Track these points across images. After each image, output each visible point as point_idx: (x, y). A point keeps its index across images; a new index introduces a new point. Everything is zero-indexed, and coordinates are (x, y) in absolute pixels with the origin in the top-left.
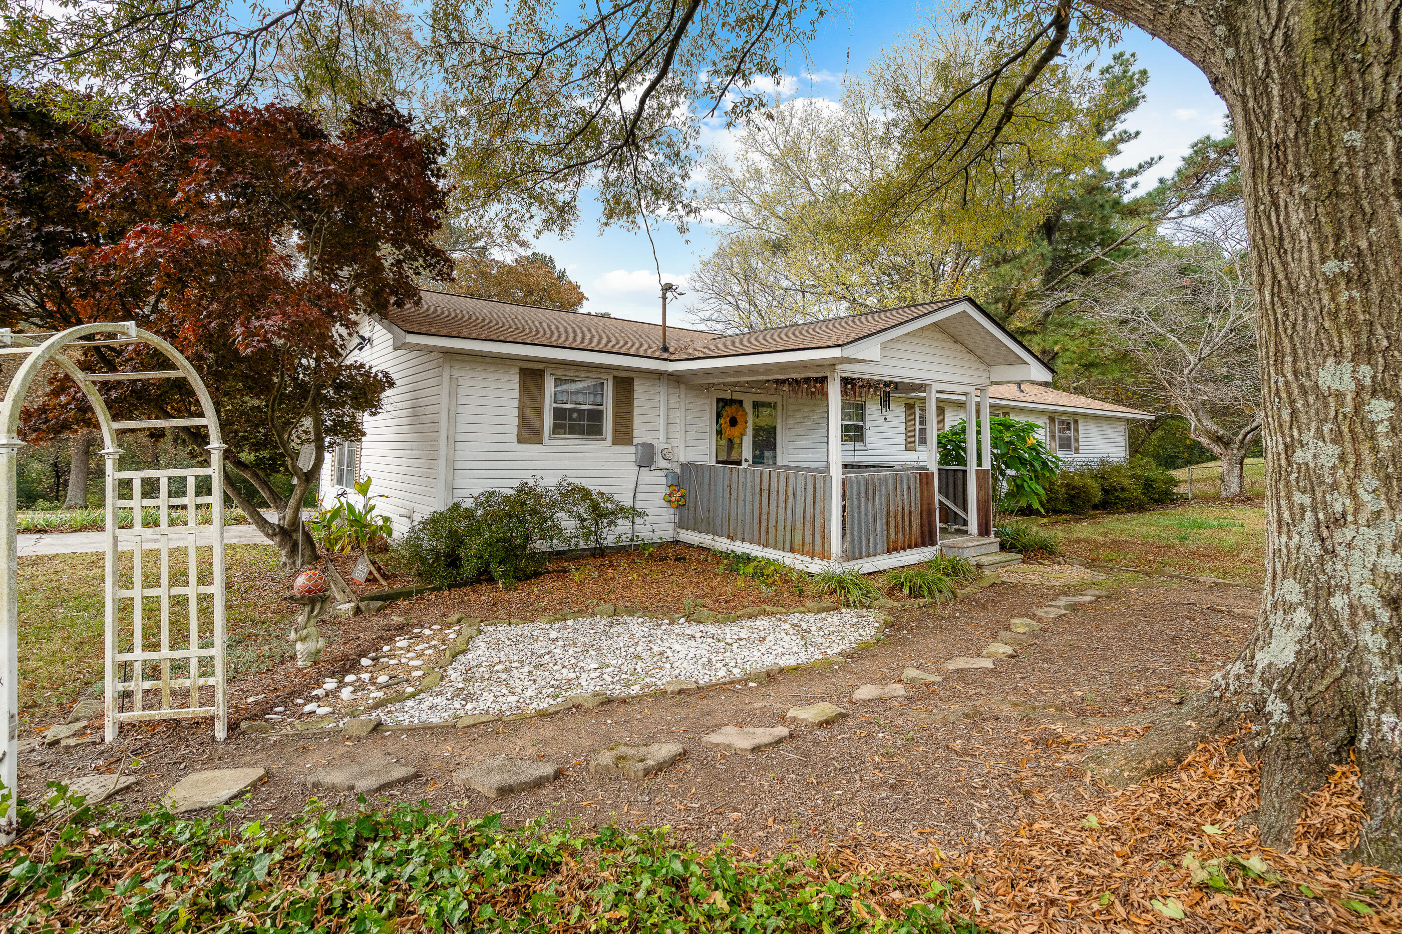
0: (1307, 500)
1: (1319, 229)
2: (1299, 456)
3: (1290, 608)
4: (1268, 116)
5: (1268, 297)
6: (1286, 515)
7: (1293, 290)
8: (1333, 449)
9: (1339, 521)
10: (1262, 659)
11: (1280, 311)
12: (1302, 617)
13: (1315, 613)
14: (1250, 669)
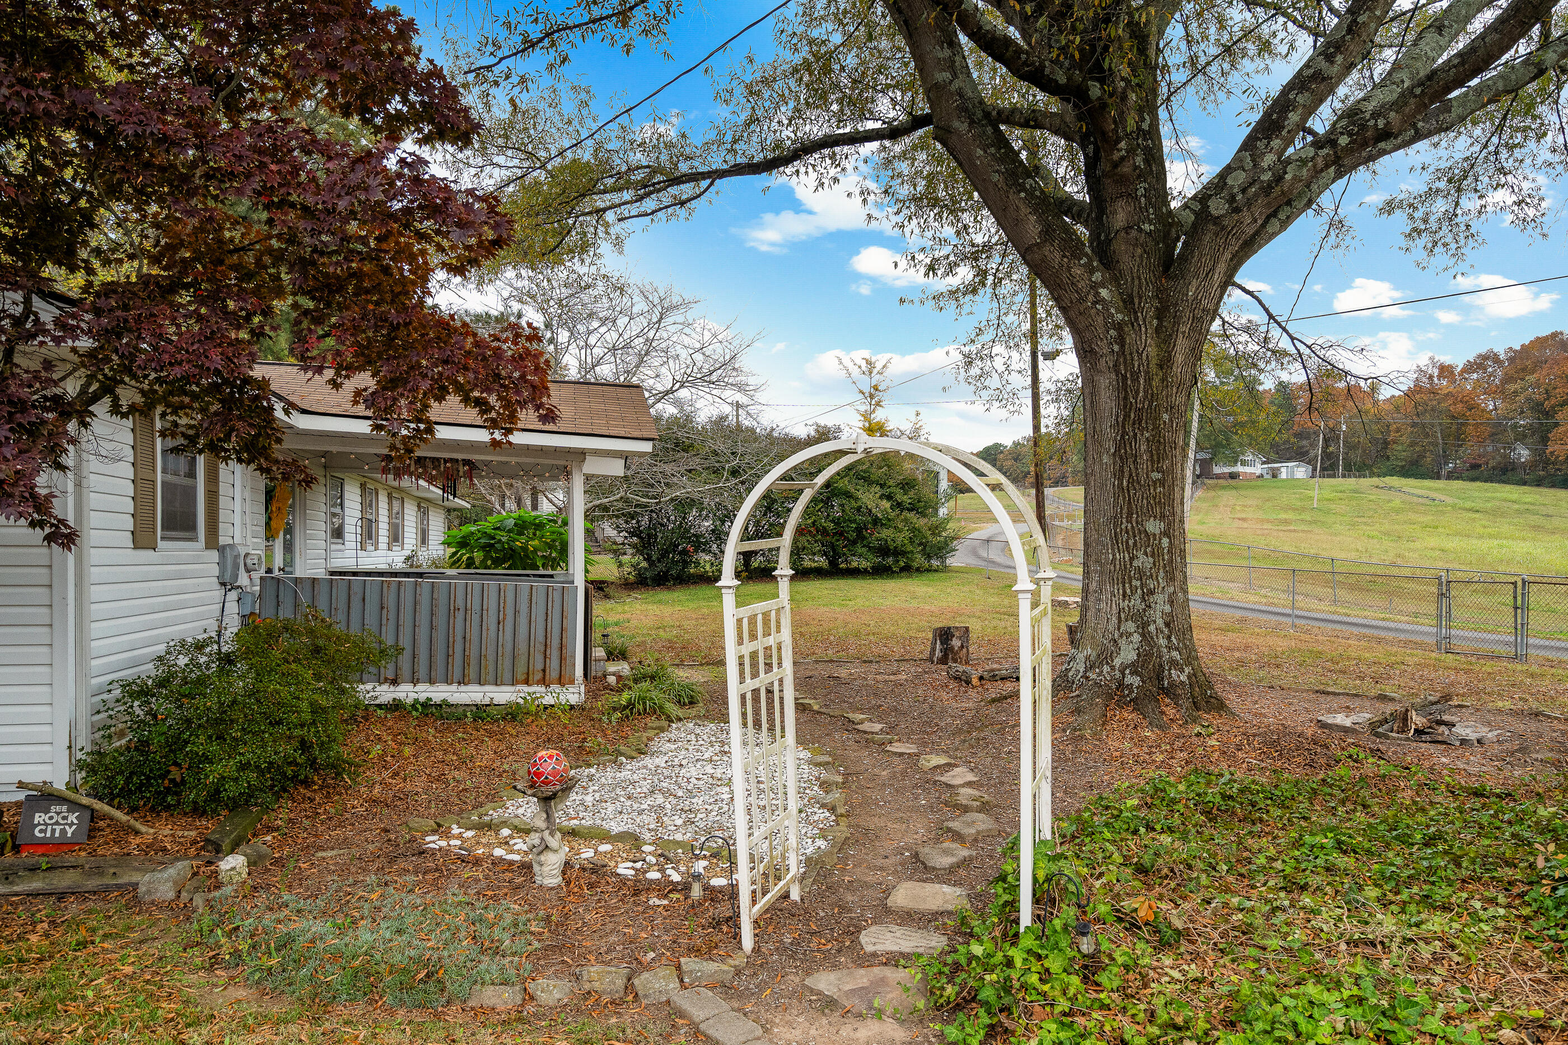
0: (1138, 583)
1: (1152, 456)
2: (1135, 563)
3: (1129, 635)
4: (1137, 392)
5: (1125, 483)
6: (1128, 591)
7: (1139, 483)
8: (1151, 560)
9: (1151, 592)
10: (1117, 662)
11: (1132, 492)
12: (1136, 638)
13: (1143, 635)
14: (1113, 668)
